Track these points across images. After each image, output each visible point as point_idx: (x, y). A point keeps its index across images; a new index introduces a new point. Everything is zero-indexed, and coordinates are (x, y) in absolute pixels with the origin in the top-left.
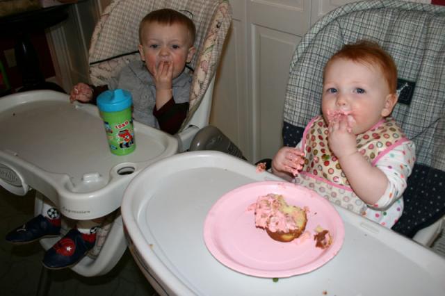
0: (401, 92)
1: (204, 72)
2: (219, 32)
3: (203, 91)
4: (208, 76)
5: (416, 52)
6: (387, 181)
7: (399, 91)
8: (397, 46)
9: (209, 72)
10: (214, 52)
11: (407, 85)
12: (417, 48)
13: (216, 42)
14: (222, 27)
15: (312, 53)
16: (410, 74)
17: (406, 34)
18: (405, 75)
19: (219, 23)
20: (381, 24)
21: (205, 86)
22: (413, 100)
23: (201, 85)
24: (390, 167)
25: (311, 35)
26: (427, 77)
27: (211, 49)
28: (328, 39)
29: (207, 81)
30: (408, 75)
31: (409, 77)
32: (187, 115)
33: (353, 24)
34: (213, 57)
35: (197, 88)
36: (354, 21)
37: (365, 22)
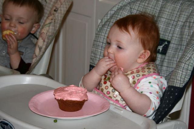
0: (163, 47)
1: (42, 40)
2: (57, 14)
3: (41, 53)
4: (45, 43)
5: (173, 23)
6: (151, 100)
7: (162, 47)
8: (163, 19)
9: (46, 40)
10: (51, 27)
11: (166, 43)
12: (174, 21)
13: (53, 21)
14: (59, 11)
15: (110, 22)
16: (168, 36)
17: (169, 12)
18: (165, 36)
19: (56, 8)
20: (155, 6)
21: (43, 50)
22: (168, 51)
23: (40, 49)
24: (151, 93)
25: (112, 11)
26: (176, 37)
27: (48, 25)
28: (121, 14)
29: (44, 47)
30: (167, 37)
31: (168, 38)
32: (29, 69)
33: (139, 6)
34: (50, 31)
35: (37, 51)
36: (139, 4)
37: (146, 5)
